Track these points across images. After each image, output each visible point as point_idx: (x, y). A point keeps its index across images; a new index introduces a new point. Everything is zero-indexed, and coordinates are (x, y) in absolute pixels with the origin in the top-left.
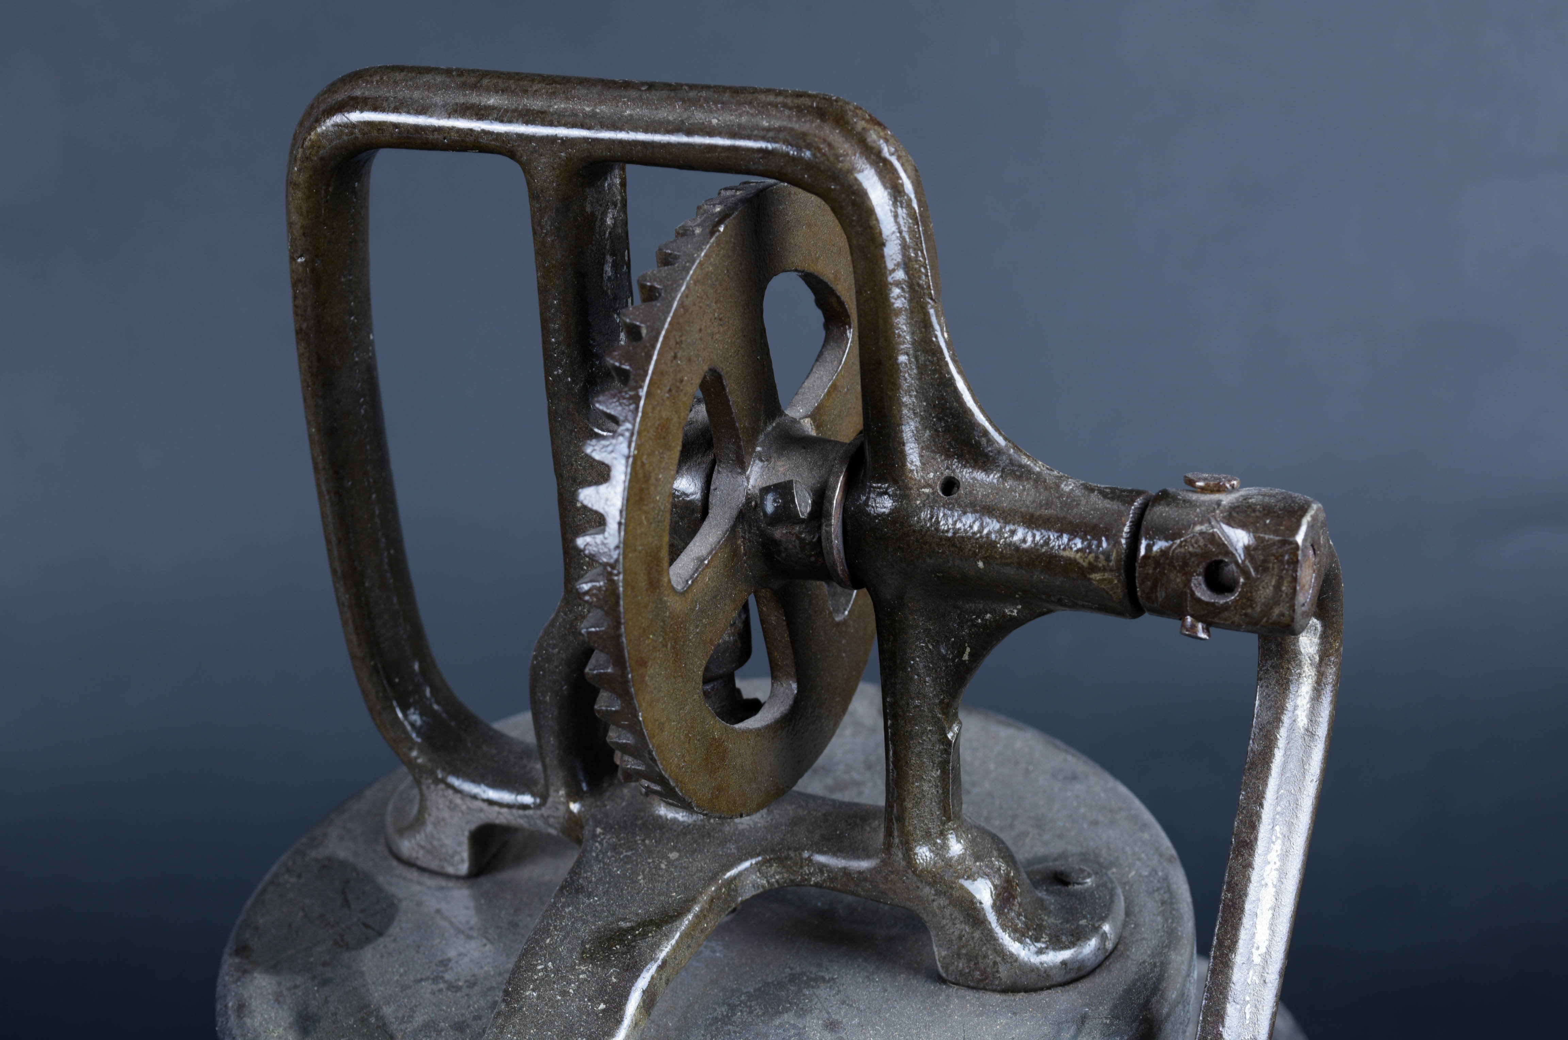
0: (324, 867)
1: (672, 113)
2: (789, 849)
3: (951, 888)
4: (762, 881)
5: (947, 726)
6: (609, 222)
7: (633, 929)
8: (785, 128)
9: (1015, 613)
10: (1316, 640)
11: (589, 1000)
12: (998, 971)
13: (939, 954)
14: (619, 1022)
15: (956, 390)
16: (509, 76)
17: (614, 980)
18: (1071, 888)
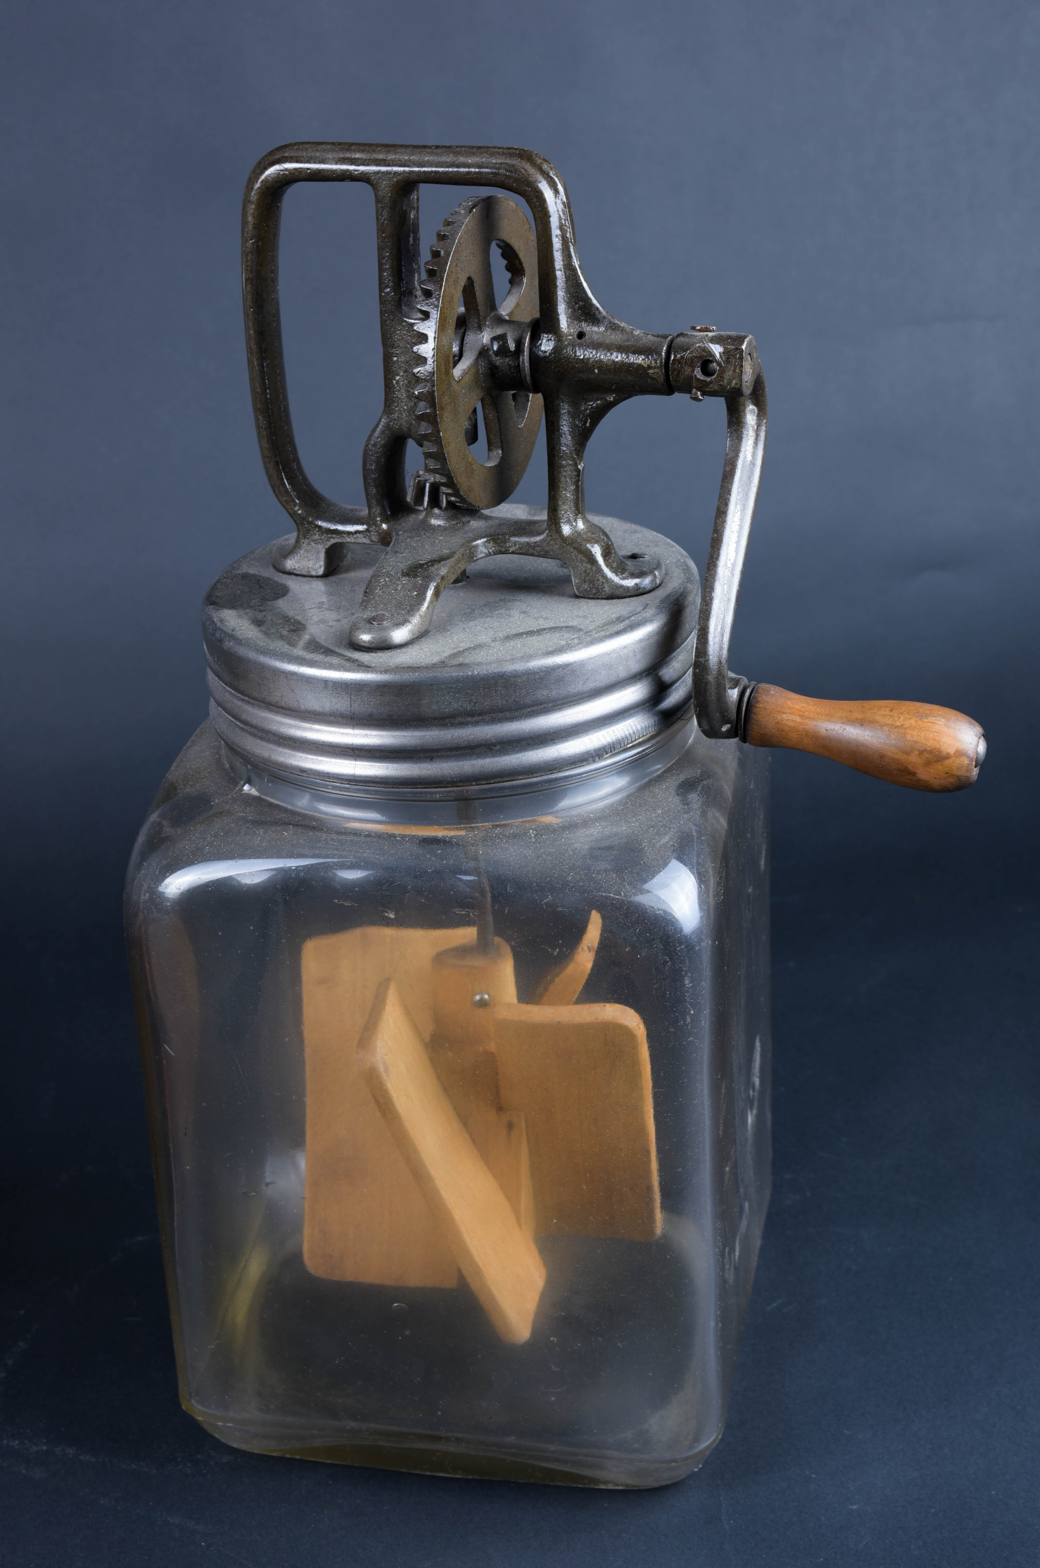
0: (244, 576)
1: (449, 159)
2: (499, 535)
3: (581, 545)
4: (486, 551)
5: (578, 462)
6: (412, 217)
7: (426, 563)
8: (504, 163)
9: (612, 400)
10: (755, 418)
11: (408, 591)
12: (604, 587)
13: (575, 582)
14: (424, 599)
15: (583, 288)
16: (365, 145)
17: (420, 582)
18: (638, 560)
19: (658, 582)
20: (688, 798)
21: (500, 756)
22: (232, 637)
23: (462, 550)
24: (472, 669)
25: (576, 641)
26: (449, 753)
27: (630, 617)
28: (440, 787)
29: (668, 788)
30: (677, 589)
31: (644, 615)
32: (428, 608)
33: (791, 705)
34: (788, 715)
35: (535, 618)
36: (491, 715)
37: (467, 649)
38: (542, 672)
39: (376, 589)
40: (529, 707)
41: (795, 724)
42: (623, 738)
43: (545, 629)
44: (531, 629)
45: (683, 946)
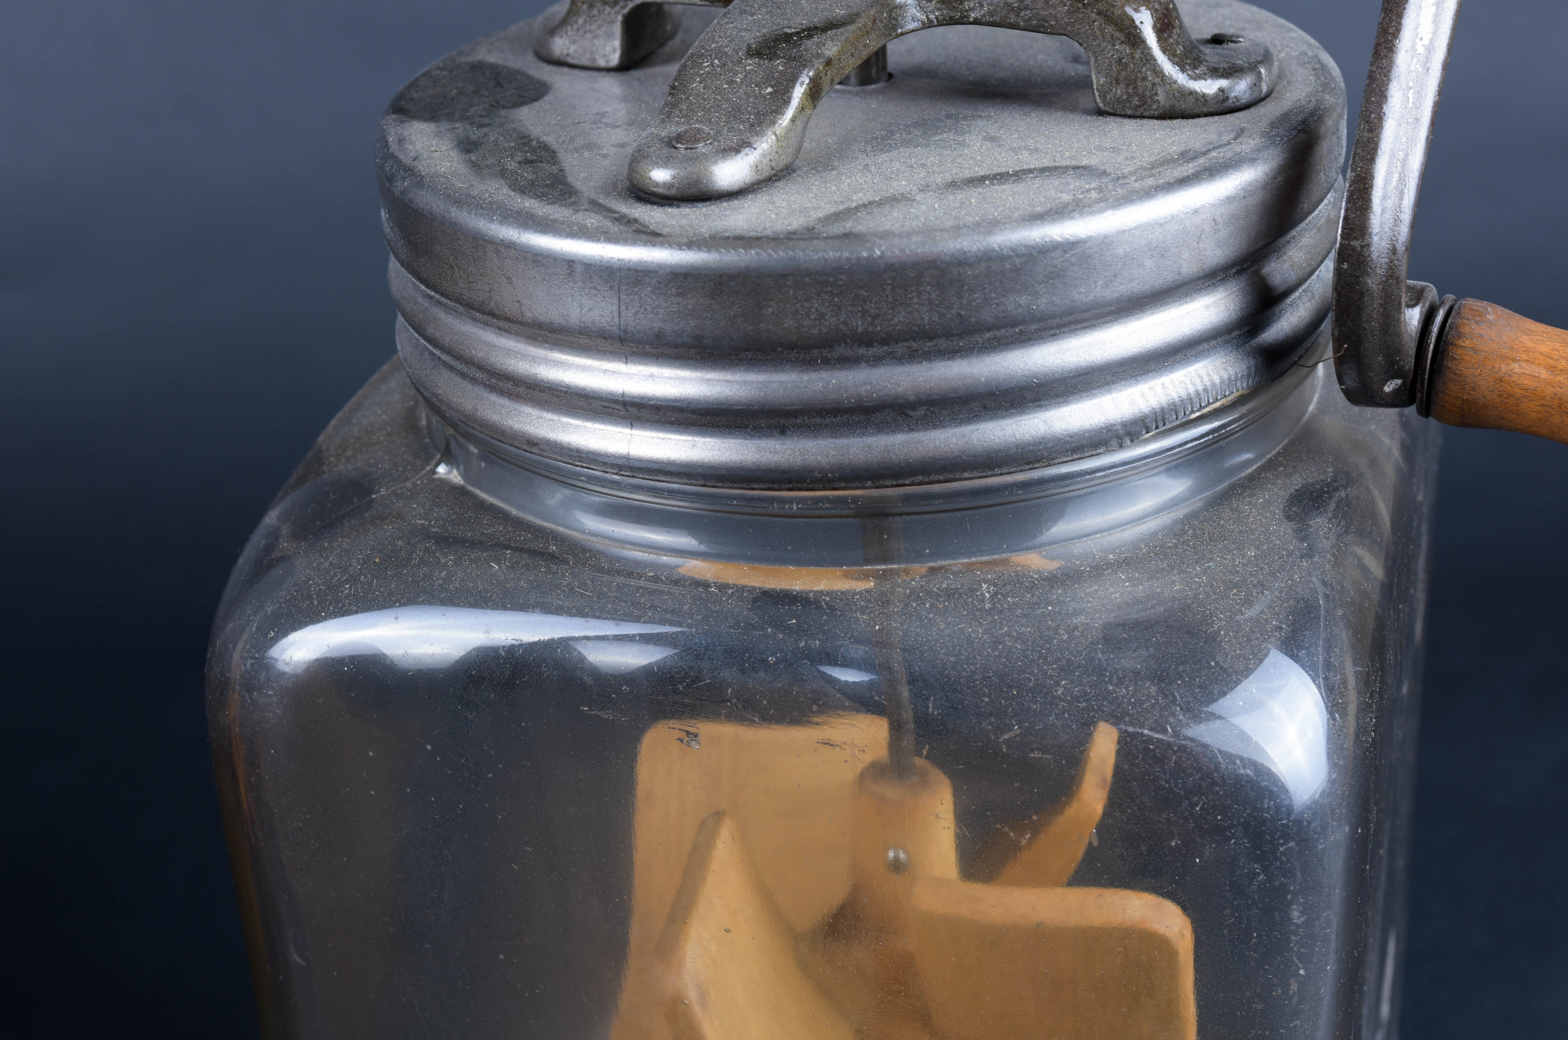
0: (475, 66)
4: (922, 17)
7: (798, 33)
11: (756, 86)
12: (1156, 94)
13: (1098, 81)
14: (787, 102)
17: (782, 68)
18: (1225, 46)
19: (1265, 88)
20: (1309, 526)
21: (926, 430)
22: (410, 171)
23: (872, 11)
24: (868, 245)
25: (1094, 195)
26: (818, 420)
27: (1209, 151)
28: (800, 489)
29: (1268, 502)
30: (1304, 103)
31: (1238, 149)
32: (793, 120)
33: (1530, 344)
34: (1524, 364)
35: (1013, 149)
36: (906, 344)
37: (864, 205)
38: (1018, 256)
39: (693, 80)
40: (989, 330)
41: (1536, 385)
42: (1182, 401)
43: (1031, 171)
44: (1003, 170)
45: (1292, 844)
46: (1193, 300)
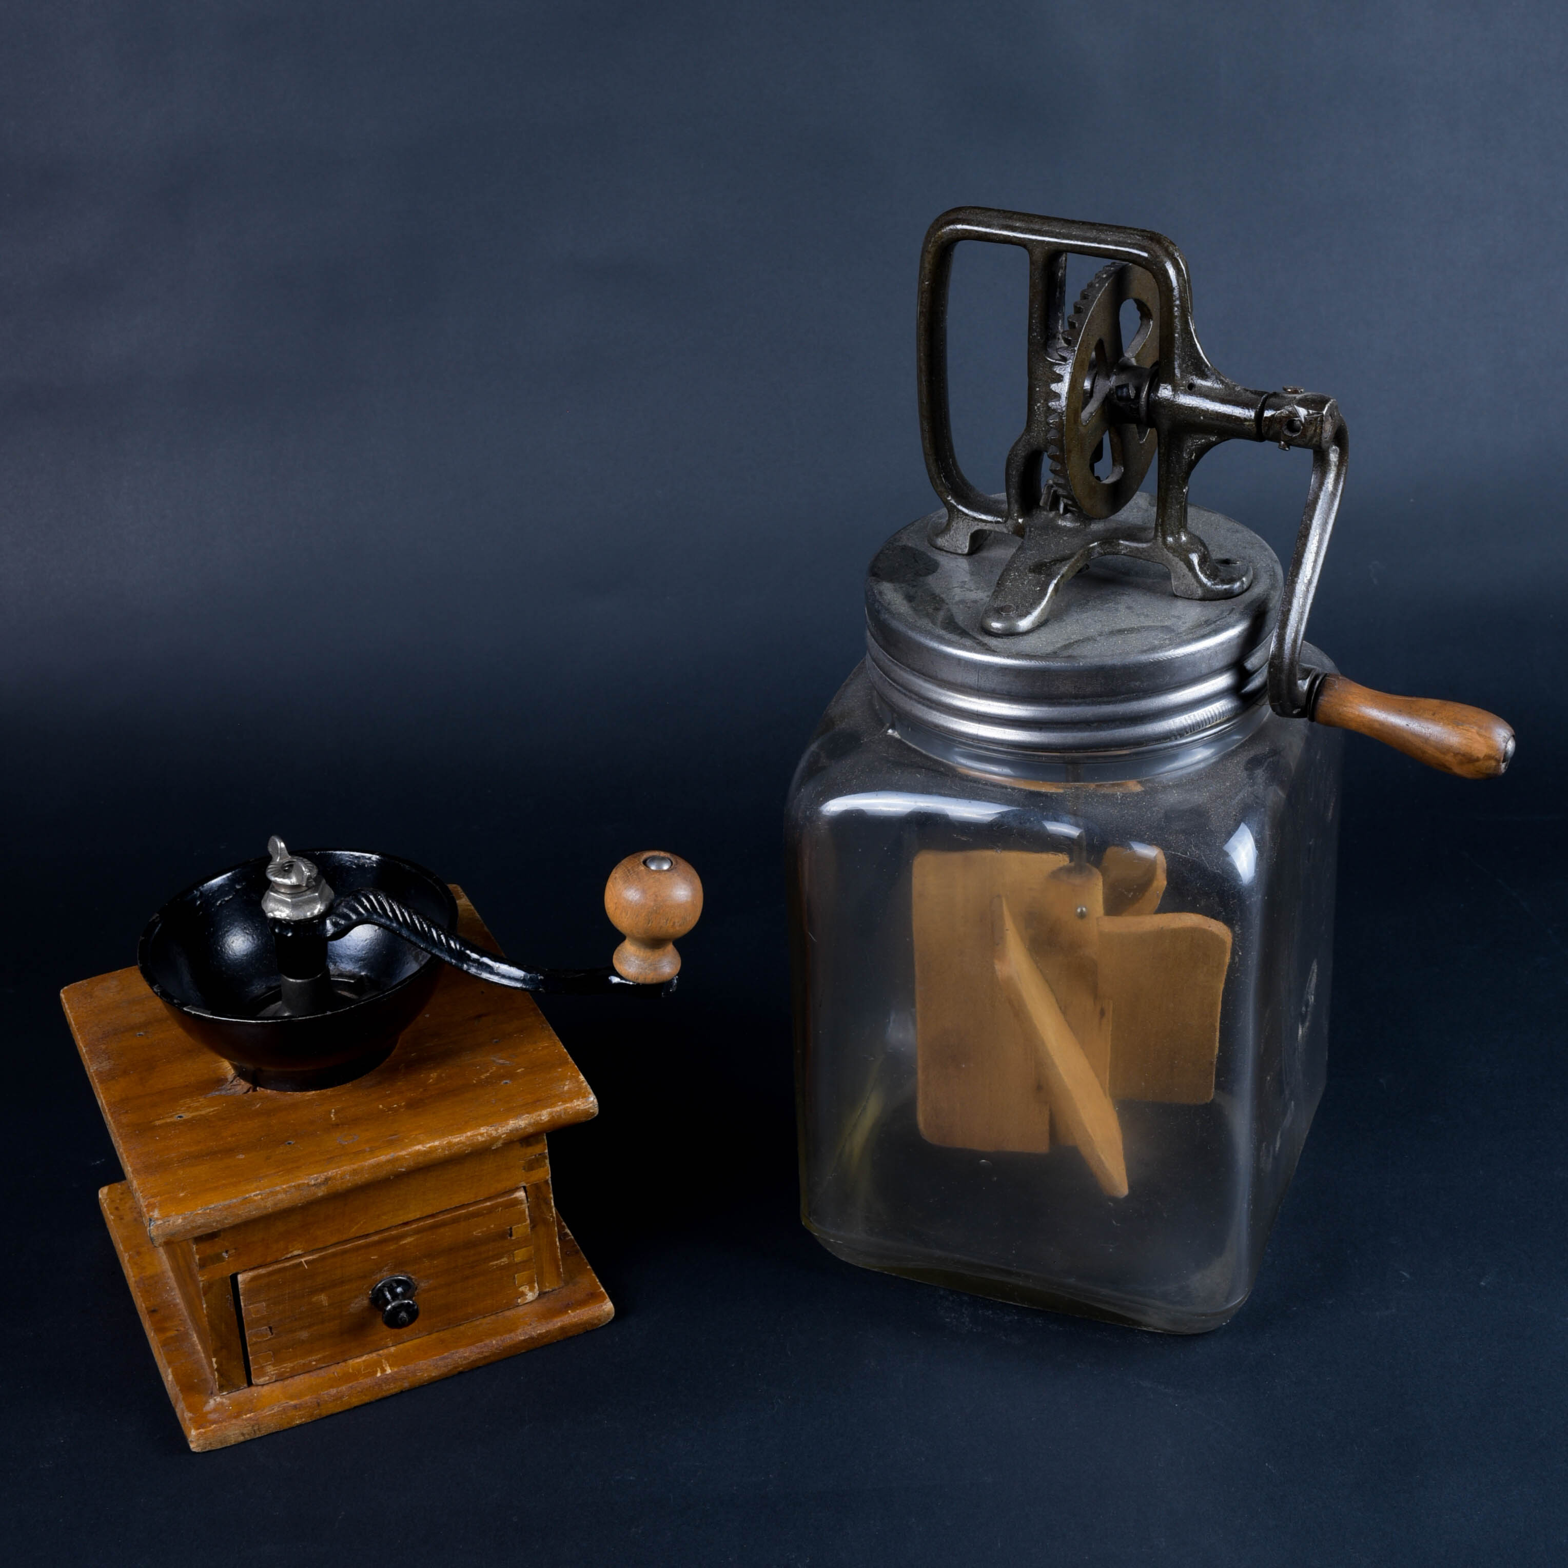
0: (903, 549)
1: (1094, 234)
3: (1182, 553)
5: (1184, 487)
6: (1060, 275)
7: (1050, 563)
8: (1137, 244)
9: (1214, 440)
10: (1336, 456)
11: (1032, 586)
12: (1198, 591)
13: (1175, 586)
14: (1045, 595)
15: (1197, 348)
16: (1024, 214)
17: (1043, 579)
18: (1230, 565)
19: (1245, 587)
20: (1254, 773)
22: (888, 610)
23: (1081, 551)
24: (1078, 661)
25: (1167, 642)
26: (1055, 726)
27: (1219, 619)
28: (1046, 752)
29: (1238, 763)
30: (1261, 595)
31: (1228, 621)
32: (1049, 600)
33: (1352, 700)
35: (1137, 614)
36: (1091, 699)
37: (1076, 642)
39: (1007, 582)
42: (1202, 722)
43: (1144, 627)
44: (1133, 626)
45: (1236, 901)
46: (1207, 682)
